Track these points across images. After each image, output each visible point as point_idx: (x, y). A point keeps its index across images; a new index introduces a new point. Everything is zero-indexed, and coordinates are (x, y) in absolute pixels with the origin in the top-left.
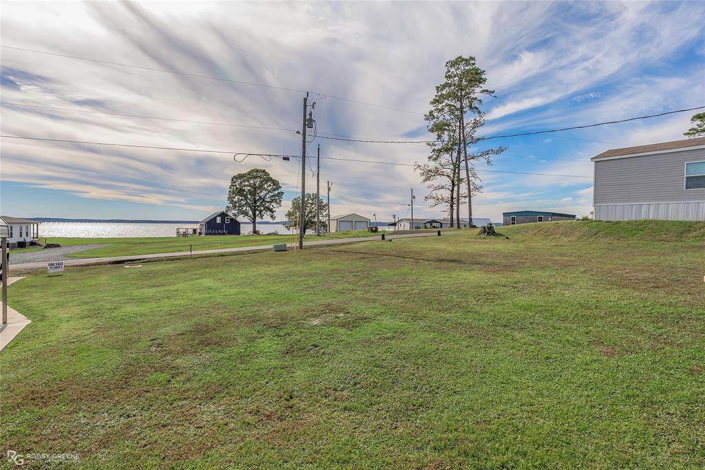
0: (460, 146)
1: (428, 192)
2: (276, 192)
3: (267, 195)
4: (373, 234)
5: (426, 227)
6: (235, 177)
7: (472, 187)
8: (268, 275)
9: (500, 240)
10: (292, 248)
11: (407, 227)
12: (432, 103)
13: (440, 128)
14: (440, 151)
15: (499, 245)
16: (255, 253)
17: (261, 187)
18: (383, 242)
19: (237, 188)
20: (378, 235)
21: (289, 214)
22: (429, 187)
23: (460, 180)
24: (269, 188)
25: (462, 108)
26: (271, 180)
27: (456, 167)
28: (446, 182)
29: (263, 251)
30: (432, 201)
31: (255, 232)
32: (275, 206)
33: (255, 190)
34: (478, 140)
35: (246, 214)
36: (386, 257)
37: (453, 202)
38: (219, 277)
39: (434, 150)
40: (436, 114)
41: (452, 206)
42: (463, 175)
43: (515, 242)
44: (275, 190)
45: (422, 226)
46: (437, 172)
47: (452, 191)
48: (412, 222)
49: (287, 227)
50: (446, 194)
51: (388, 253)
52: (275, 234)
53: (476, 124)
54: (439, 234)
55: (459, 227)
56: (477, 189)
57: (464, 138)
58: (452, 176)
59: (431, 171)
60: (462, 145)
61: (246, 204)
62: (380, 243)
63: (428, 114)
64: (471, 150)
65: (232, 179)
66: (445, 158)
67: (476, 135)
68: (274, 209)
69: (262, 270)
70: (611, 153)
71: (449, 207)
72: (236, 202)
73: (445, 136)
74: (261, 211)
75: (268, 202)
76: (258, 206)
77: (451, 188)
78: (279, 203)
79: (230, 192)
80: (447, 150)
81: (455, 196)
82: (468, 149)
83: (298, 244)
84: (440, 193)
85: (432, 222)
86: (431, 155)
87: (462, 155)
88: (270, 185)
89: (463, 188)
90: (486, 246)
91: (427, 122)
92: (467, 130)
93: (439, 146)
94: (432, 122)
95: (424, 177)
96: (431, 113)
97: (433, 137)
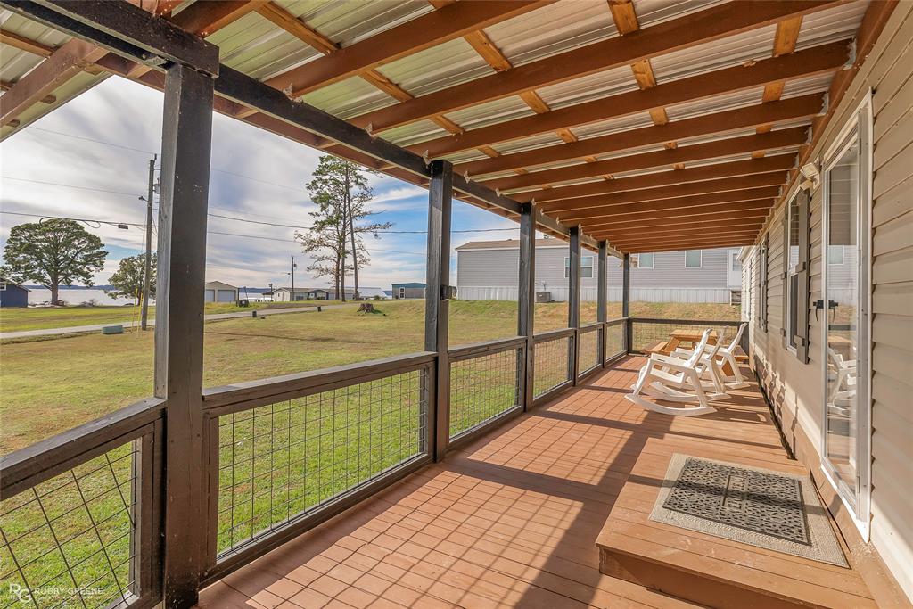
0: (345, 220)
1: (311, 263)
2: (95, 251)
3: (79, 255)
4: (242, 308)
5: (308, 299)
6: (18, 228)
7: (358, 259)
8: (106, 366)
9: (377, 316)
10: (131, 330)
11: (287, 298)
12: (314, 174)
13: (323, 200)
14: (323, 223)
15: (375, 322)
16: (72, 337)
17: (68, 244)
18: (254, 320)
19: (22, 244)
20: (249, 310)
21: (115, 278)
22: (312, 258)
23: (345, 253)
24: (83, 246)
25: (347, 182)
26: (86, 234)
27: (342, 240)
28: (330, 252)
29: (87, 335)
30: (315, 273)
31: (56, 302)
32: (92, 269)
33: (55, 247)
34: (366, 213)
35: (39, 278)
36: (256, 338)
37: (339, 273)
38: (31, 372)
39: (316, 222)
40: (319, 184)
41: (337, 278)
42: (348, 246)
43: (390, 319)
44: (93, 248)
45: (305, 296)
46: (320, 243)
47: (338, 263)
48: (293, 291)
49: (111, 295)
50: (332, 265)
51: (260, 333)
52: (92, 305)
53: (363, 198)
54: (319, 310)
55: (344, 300)
56: (364, 261)
57: (350, 212)
58: (338, 247)
59: (314, 242)
60: (348, 218)
61: (39, 265)
62: (251, 321)
63: (310, 183)
64: (357, 223)
65: (13, 231)
66: (331, 230)
67: (363, 209)
68: (91, 274)
69: (94, 360)
70: (471, 245)
71: (334, 278)
72: (19, 262)
73: (331, 208)
74: (66, 276)
75: (80, 264)
76: (62, 269)
77: (336, 260)
78: (101, 266)
79: (7, 247)
80: (330, 222)
81: (340, 268)
82: (354, 221)
83: (138, 323)
84: (325, 264)
85: (316, 292)
86: (313, 226)
87: (349, 228)
88: (84, 242)
89: (349, 261)
90: (363, 323)
91: (310, 191)
92: (354, 203)
93: (323, 218)
94: (315, 192)
95: (306, 247)
96: (314, 183)
97: (317, 208)
